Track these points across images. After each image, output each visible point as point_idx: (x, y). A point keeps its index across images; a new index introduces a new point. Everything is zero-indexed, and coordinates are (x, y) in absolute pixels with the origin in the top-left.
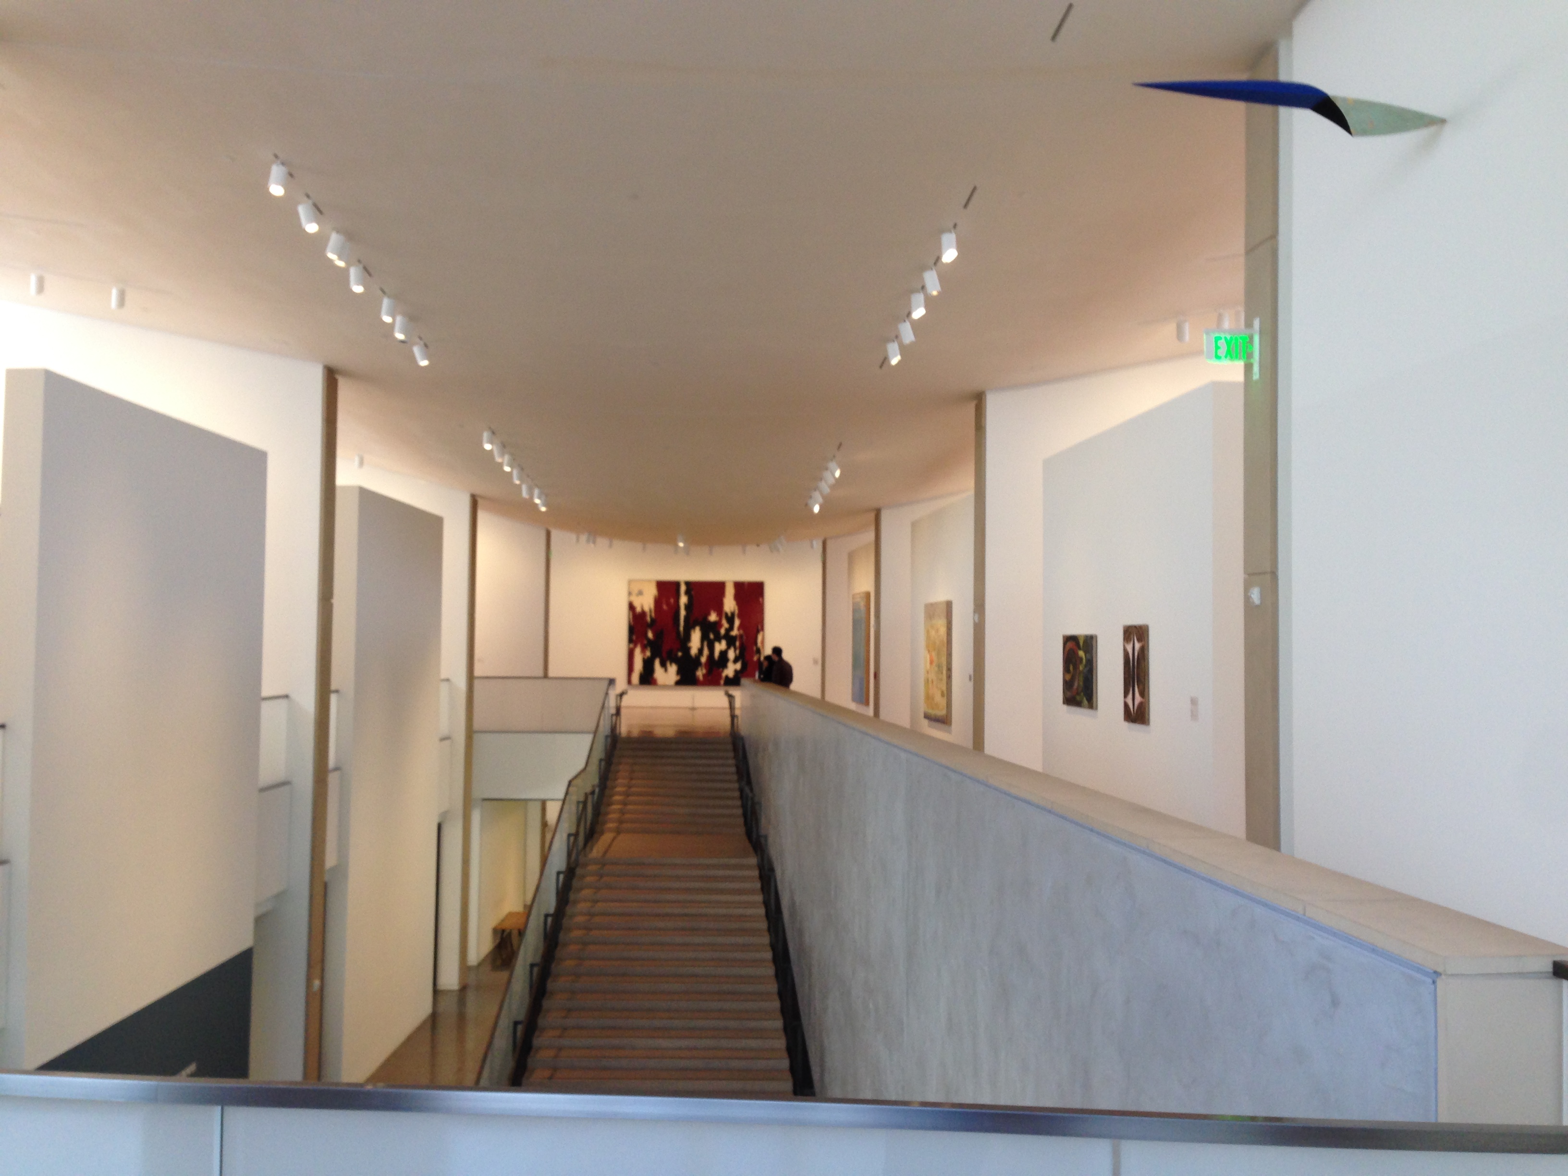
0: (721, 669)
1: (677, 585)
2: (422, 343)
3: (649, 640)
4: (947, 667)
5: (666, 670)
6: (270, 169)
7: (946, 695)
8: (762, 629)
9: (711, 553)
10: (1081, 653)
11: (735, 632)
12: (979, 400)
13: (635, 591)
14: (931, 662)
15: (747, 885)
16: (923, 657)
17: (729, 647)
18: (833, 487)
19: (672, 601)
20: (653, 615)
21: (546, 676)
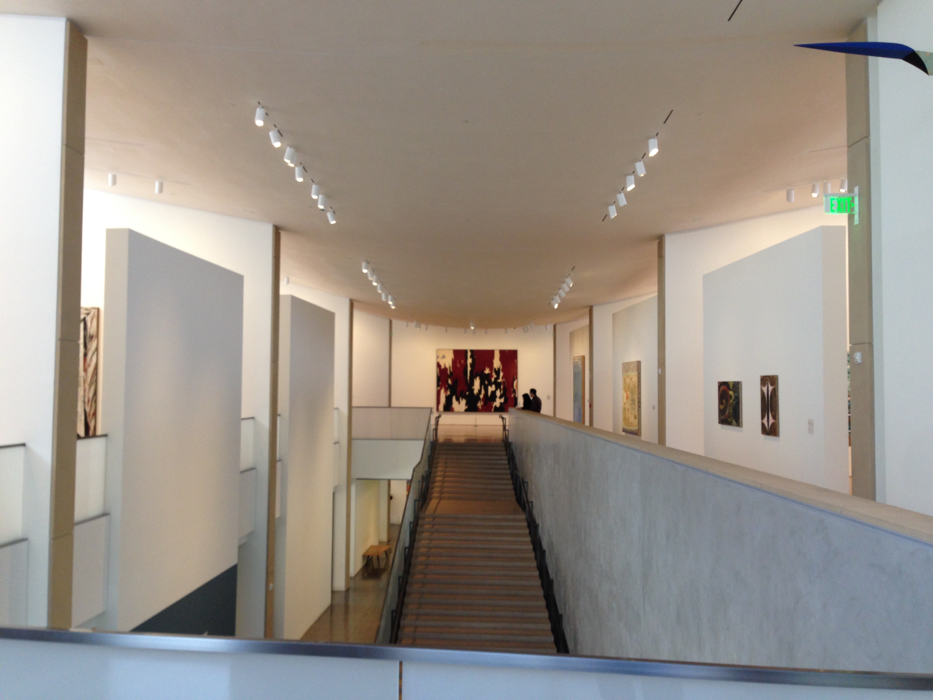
0: (492, 402)
1: (465, 352)
2: (332, 210)
3: (448, 384)
4: (638, 401)
5: (459, 403)
6: (256, 110)
7: (637, 418)
8: (517, 378)
9: (486, 333)
10: (731, 393)
11: (500, 380)
12: (660, 240)
13: (441, 356)
14: (627, 398)
15: (521, 531)
16: (622, 395)
17: (496, 389)
18: (567, 293)
19: (462, 361)
20: (451, 370)
21: (390, 406)
